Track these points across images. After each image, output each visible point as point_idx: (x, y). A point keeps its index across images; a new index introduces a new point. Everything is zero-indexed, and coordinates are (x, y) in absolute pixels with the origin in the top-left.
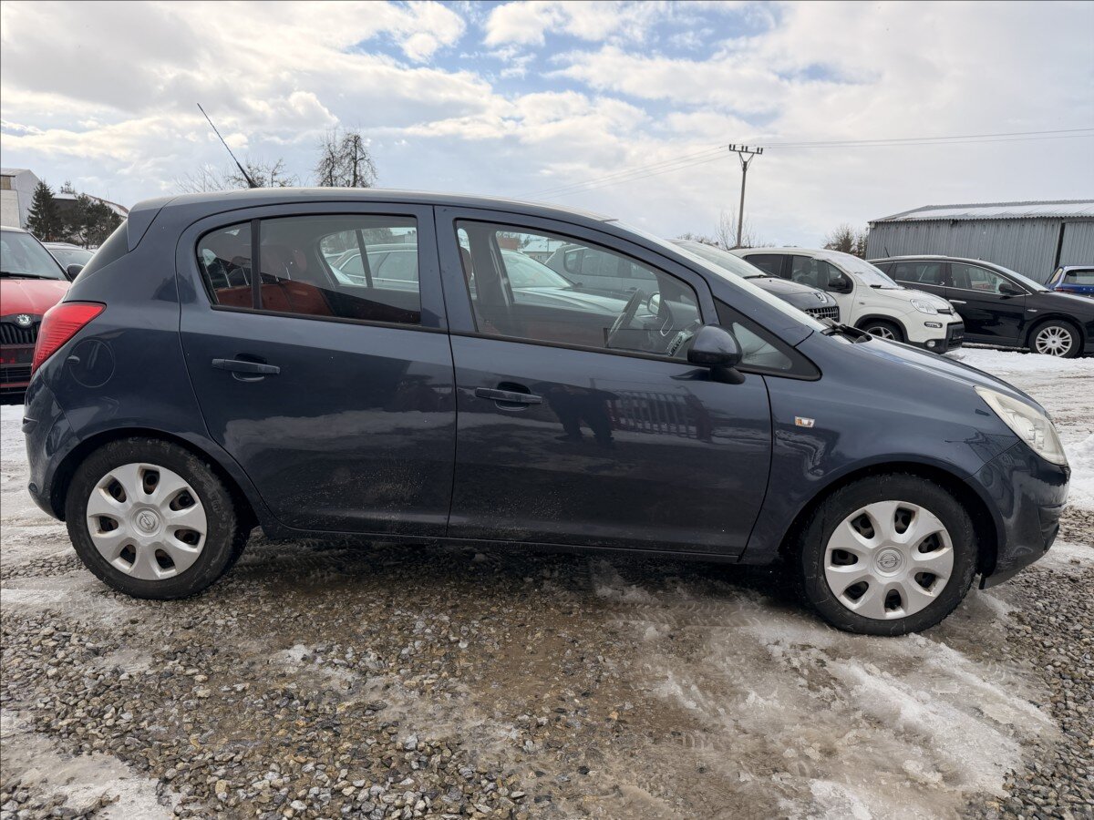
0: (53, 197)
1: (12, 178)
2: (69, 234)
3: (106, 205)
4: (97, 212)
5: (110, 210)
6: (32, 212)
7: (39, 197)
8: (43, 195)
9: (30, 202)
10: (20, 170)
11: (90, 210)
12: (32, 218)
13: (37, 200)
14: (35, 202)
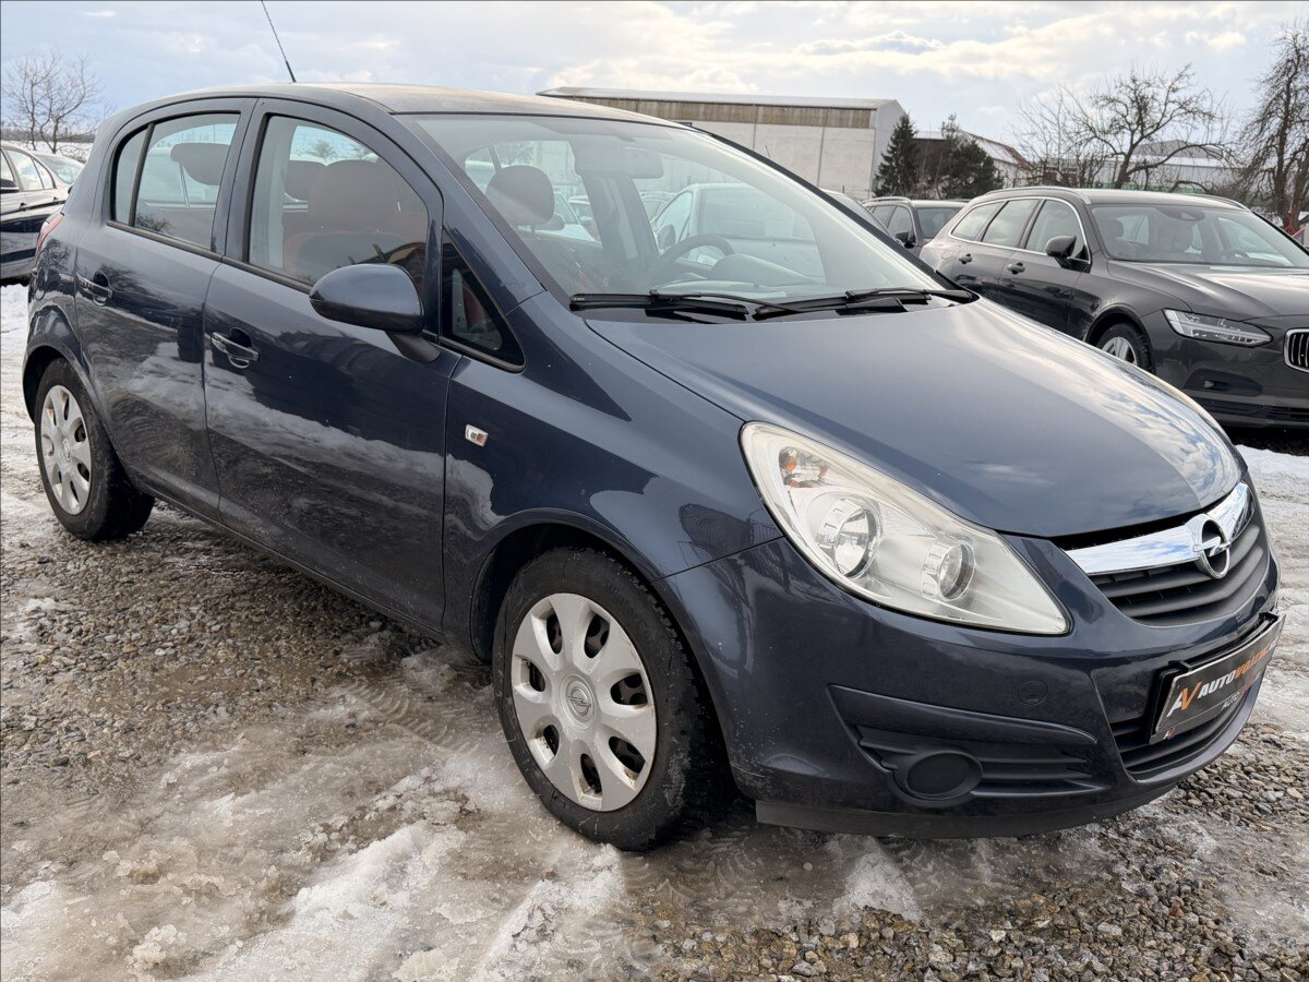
0: (915, 136)
1: (872, 112)
2: (925, 189)
3: (981, 145)
4: (966, 156)
5: (984, 153)
6: (886, 158)
7: (897, 137)
8: (904, 134)
9: (885, 143)
10: (885, 100)
11: (957, 154)
12: (884, 166)
13: (895, 142)
14: (891, 144)
